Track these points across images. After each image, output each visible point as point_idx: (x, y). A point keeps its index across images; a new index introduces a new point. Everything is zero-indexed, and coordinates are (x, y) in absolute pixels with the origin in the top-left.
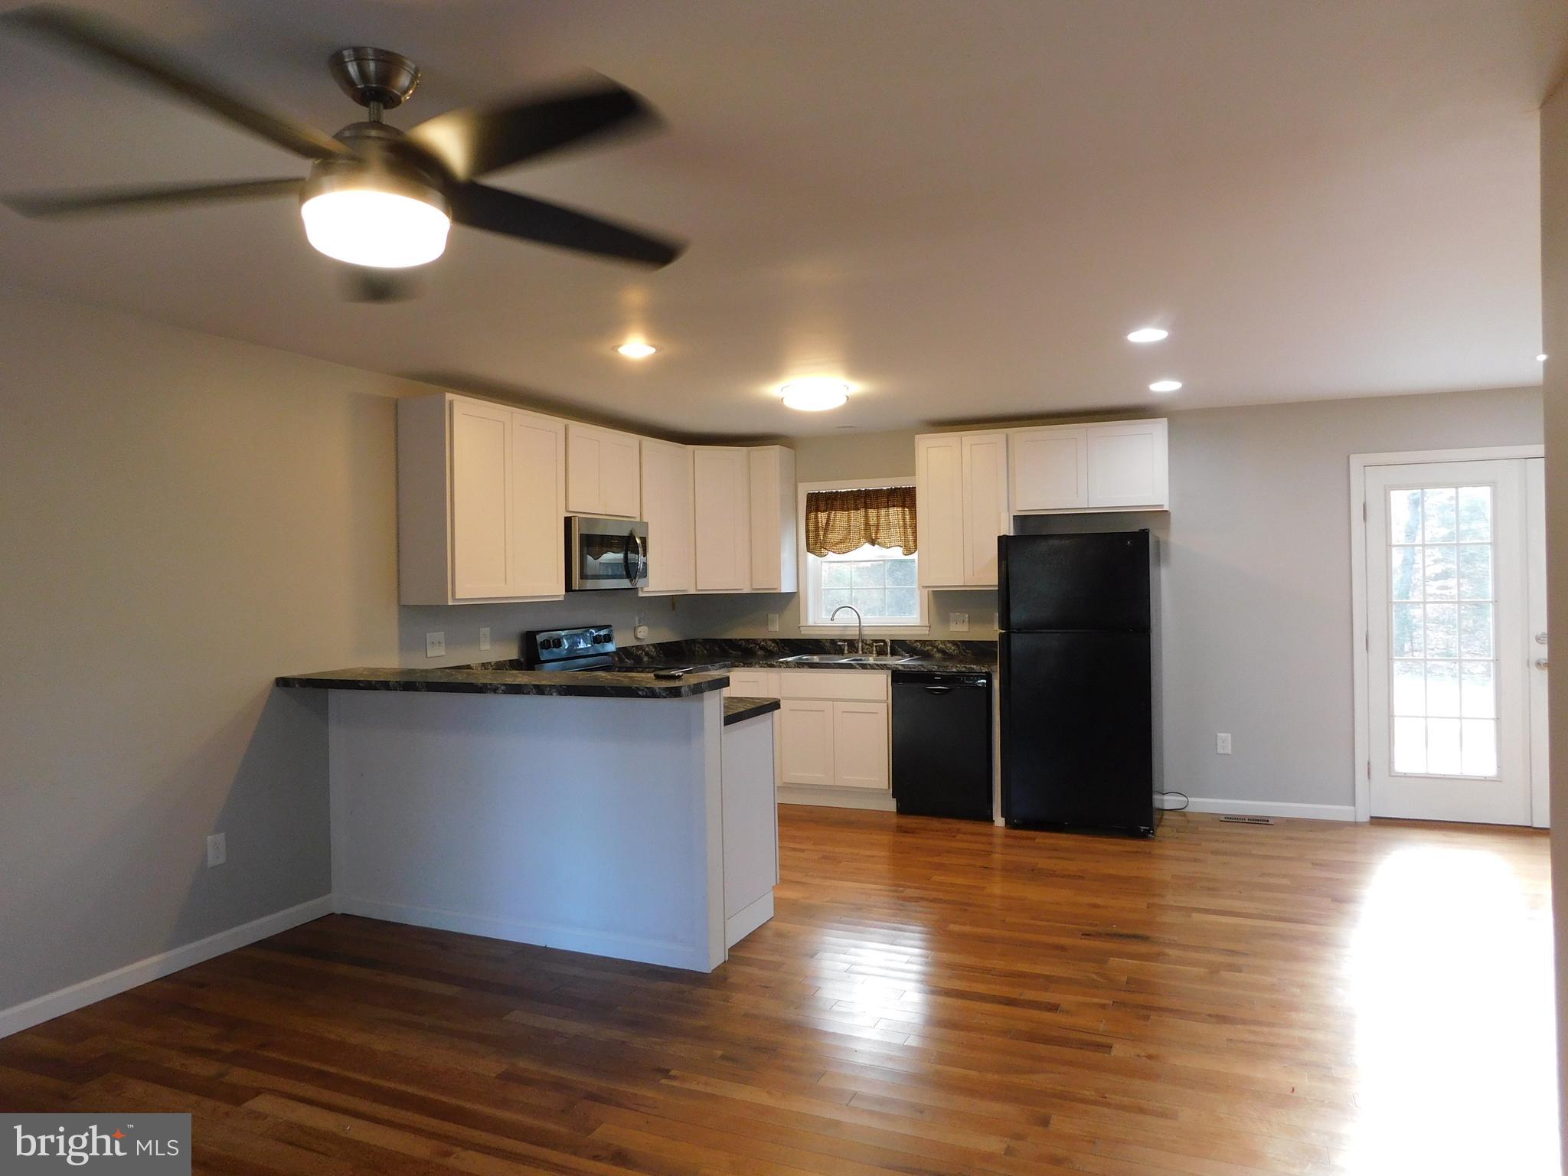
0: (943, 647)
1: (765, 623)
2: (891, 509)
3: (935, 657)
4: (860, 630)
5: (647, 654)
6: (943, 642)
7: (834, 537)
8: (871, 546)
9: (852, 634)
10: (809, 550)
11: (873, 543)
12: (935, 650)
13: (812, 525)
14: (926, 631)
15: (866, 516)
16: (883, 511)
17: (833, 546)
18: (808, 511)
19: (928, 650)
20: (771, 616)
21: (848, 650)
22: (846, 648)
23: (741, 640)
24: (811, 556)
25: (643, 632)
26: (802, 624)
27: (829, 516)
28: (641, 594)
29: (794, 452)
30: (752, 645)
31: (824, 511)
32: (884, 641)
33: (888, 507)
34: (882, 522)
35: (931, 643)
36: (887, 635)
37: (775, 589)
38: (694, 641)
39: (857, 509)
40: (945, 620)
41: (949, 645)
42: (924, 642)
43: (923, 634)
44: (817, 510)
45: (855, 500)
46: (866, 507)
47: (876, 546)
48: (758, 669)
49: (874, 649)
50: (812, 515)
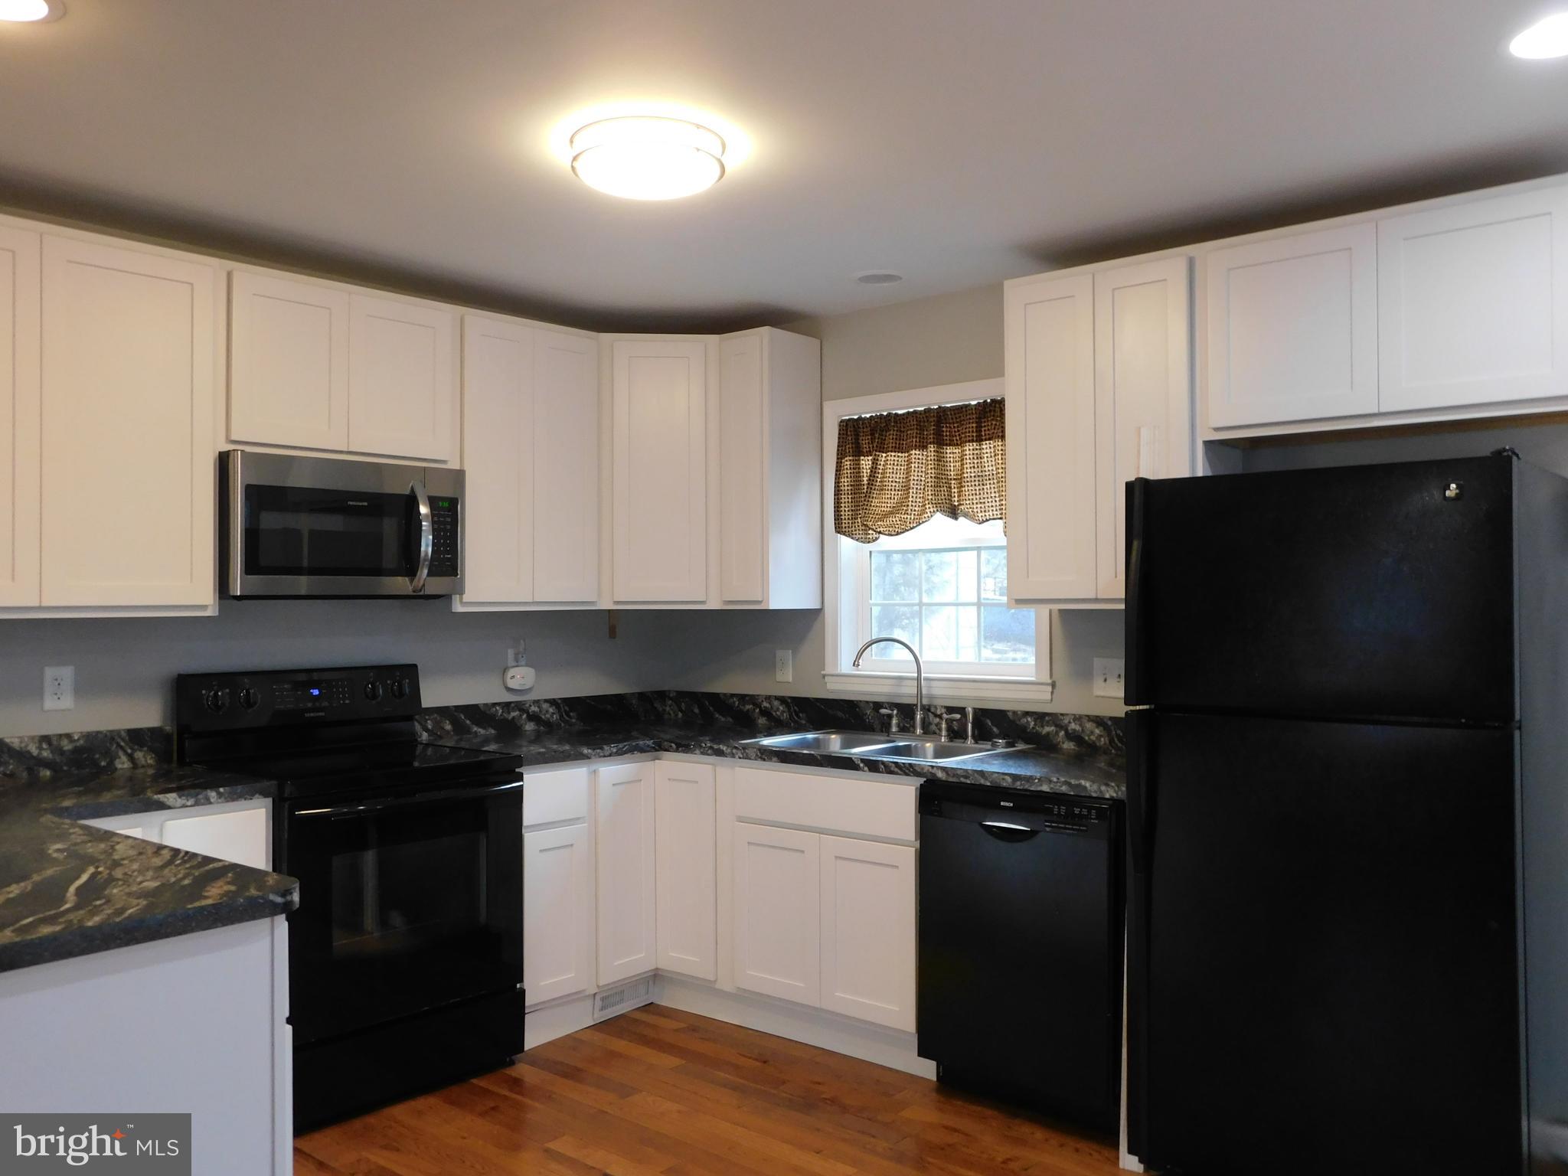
0: (1078, 728)
1: (770, 665)
2: (986, 445)
3: (1061, 749)
4: (919, 687)
5: (534, 718)
6: (1078, 719)
7: (882, 502)
8: (953, 521)
9: (907, 693)
10: (839, 529)
11: (953, 513)
12: (1062, 733)
13: (845, 481)
14: (1045, 694)
15: (940, 459)
16: (969, 448)
17: (880, 520)
18: (841, 455)
19: (1048, 734)
20: (780, 654)
21: (898, 725)
22: (894, 721)
23: (733, 695)
24: (845, 542)
25: (521, 677)
26: (828, 670)
27: (875, 462)
28: (458, 608)
29: (818, 342)
30: (749, 707)
31: (869, 453)
32: (962, 711)
33: (979, 440)
34: (969, 472)
35: (1054, 719)
36: (971, 699)
37: (759, 602)
38: (662, 695)
39: (924, 447)
40: (1083, 673)
41: (1089, 725)
42: (1040, 717)
43: (1039, 699)
44: (858, 453)
45: (921, 429)
46: (940, 442)
47: (962, 519)
48: (697, 757)
49: (944, 726)
50: (847, 462)
